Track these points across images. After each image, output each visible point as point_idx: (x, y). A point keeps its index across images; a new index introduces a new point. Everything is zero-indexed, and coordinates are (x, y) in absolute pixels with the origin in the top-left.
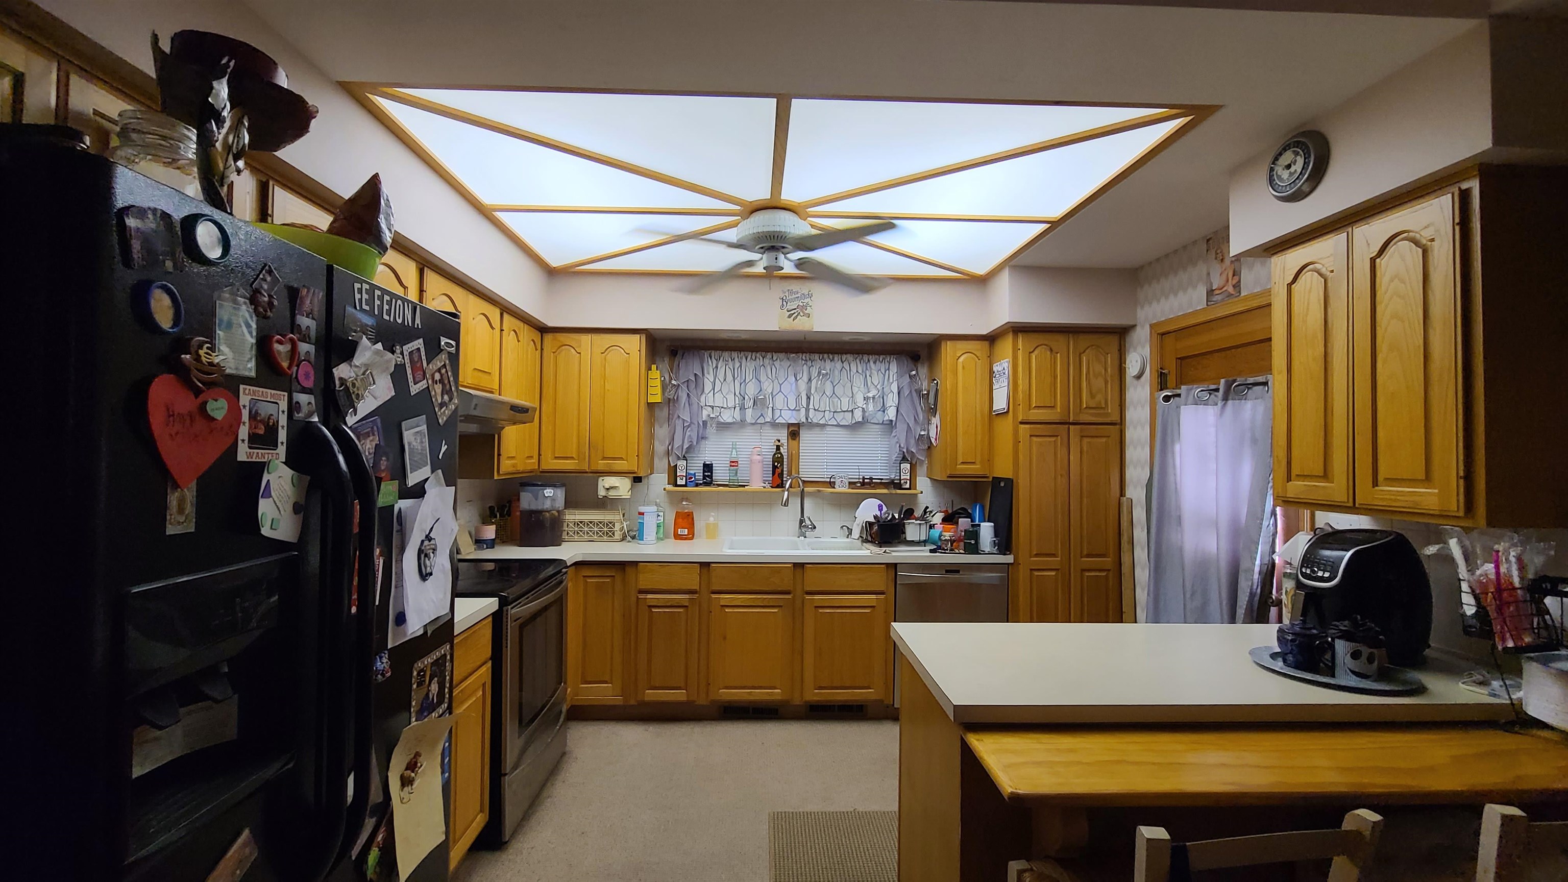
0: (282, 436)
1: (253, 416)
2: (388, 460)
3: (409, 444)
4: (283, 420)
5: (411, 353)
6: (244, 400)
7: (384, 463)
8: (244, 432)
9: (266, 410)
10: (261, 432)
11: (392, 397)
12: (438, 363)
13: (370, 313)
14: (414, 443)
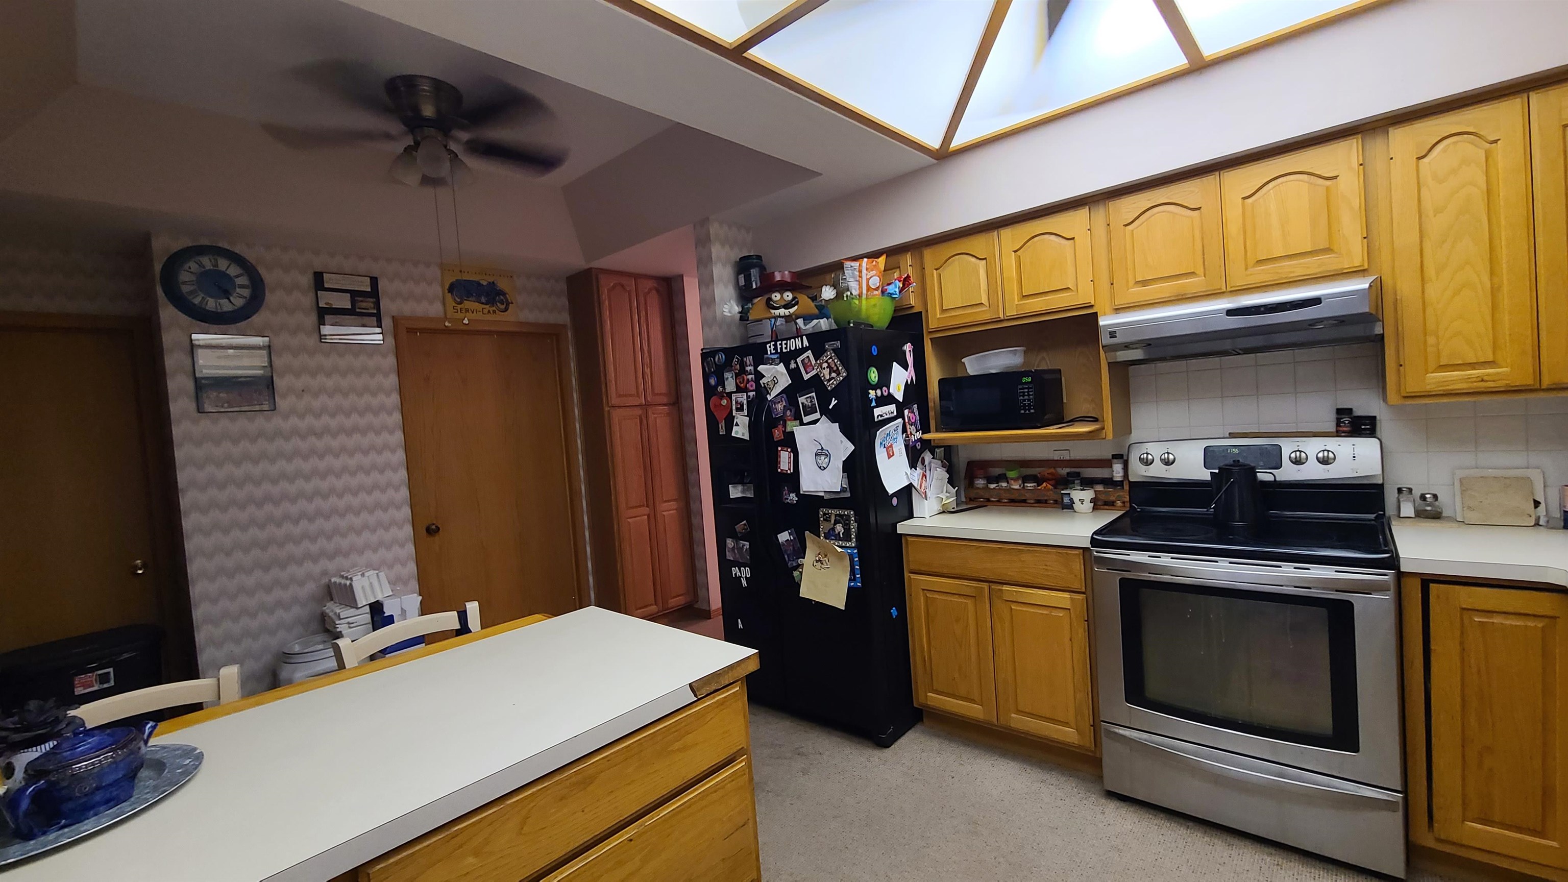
0: (745, 407)
1: (736, 402)
2: (791, 411)
3: (802, 403)
4: (745, 402)
5: (803, 361)
6: (733, 398)
7: (788, 413)
8: (734, 407)
9: (740, 400)
10: (739, 406)
11: (789, 385)
12: (825, 358)
13: (777, 353)
14: (806, 403)
